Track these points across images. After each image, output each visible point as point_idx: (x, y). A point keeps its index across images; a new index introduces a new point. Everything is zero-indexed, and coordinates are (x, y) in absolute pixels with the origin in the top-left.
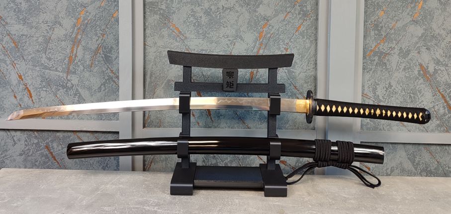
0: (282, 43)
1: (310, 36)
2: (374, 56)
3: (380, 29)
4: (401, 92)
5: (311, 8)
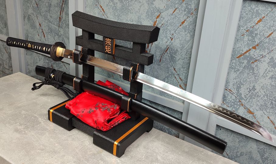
0: (169, 33)
1: (191, 31)
2: (244, 59)
3: (254, 35)
4: (264, 96)
5: (195, 7)
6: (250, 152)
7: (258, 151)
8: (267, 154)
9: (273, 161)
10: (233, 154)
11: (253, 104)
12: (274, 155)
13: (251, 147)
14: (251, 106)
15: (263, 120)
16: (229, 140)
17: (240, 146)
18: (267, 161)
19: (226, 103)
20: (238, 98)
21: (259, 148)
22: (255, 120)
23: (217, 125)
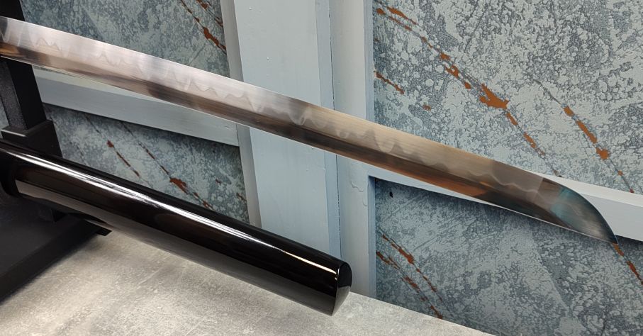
6: (515, 269)
7: (544, 262)
8: (579, 267)
9: (605, 295)
10: (453, 283)
11: (499, 60)
12: (604, 269)
13: (514, 250)
14: (492, 72)
15: (547, 127)
16: (431, 232)
17: (472, 250)
18: (580, 294)
19: (390, 76)
20: (432, 43)
21: (544, 250)
22: (514, 133)
23: (371, 178)
